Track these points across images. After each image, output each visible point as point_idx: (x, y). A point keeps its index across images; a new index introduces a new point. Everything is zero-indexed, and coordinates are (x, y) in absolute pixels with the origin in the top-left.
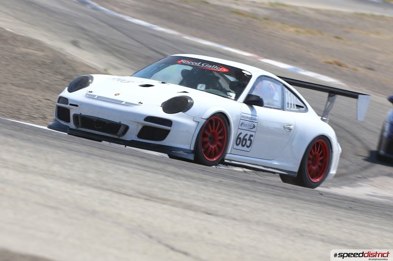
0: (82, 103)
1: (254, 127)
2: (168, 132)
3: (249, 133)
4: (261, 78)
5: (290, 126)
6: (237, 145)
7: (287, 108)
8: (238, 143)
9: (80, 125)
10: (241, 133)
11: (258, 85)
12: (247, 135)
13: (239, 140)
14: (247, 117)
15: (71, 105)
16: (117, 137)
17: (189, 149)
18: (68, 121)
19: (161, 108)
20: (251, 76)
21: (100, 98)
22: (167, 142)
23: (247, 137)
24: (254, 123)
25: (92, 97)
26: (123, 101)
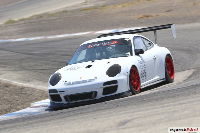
1: (144, 65)
2: (117, 86)
3: (144, 69)
5: (155, 56)
7: (148, 48)
8: (142, 76)
9: (69, 100)
10: (141, 71)
11: (135, 42)
12: (143, 71)
14: (141, 62)
15: (59, 92)
16: (93, 99)
17: (128, 90)
19: (107, 76)
21: (74, 83)
24: (143, 63)
25: (69, 84)
26: (87, 80)
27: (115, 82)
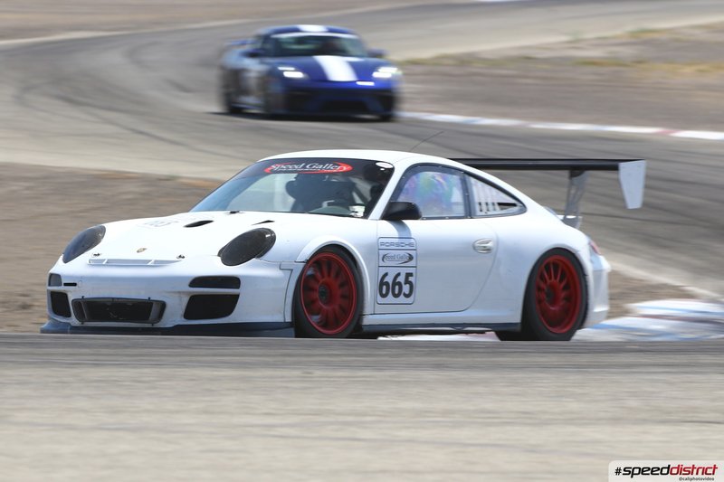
0: (82, 278)
1: (411, 258)
2: (236, 297)
3: (403, 272)
4: (414, 170)
5: (487, 243)
6: (383, 296)
7: (479, 213)
8: (384, 292)
9: (86, 317)
10: (386, 274)
11: (409, 182)
12: (399, 275)
13: (384, 287)
14: (392, 244)
15: (66, 284)
16: (148, 326)
17: (281, 320)
19: (219, 259)
21: (111, 263)
22: (238, 316)
23: (401, 279)
24: (410, 252)
25: (99, 263)
26: (150, 261)
27: (234, 282)
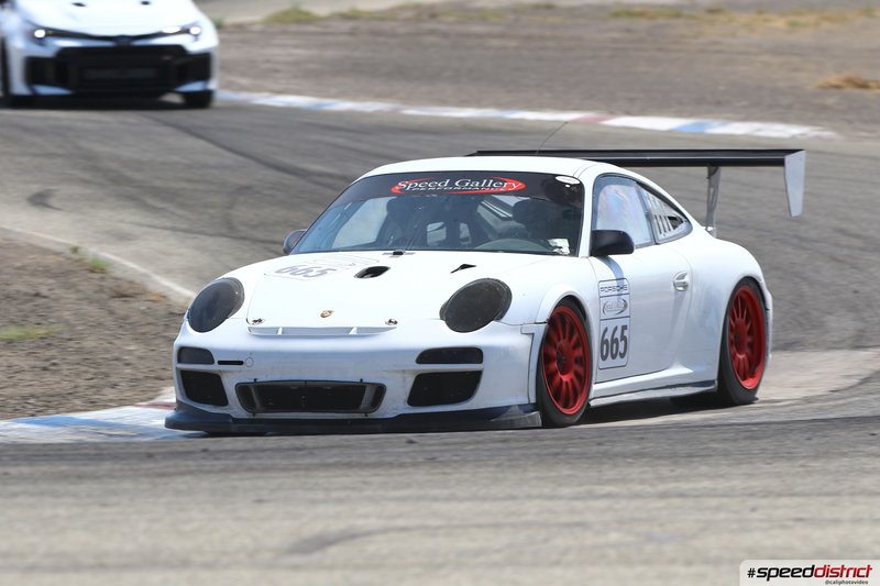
0: (252, 354)
1: (626, 306)
2: (477, 375)
3: (620, 323)
4: (602, 181)
5: (683, 277)
6: (604, 358)
7: (661, 237)
8: (605, 353)
9: (258, 406)
10: (606, 330)
11: (600, 200)
12: (616, 329)
13: (605, 347)
14: (610, 288)
15: (221, 363)
16: (362, 416)
17: (527, 402)
18: (223, 401)
19: (443, 323)
20: (580, 186)
21: (290, 333)
23: (618, 335)
24: (623, 297)
25: (270, 334)
26: (350, 329)
27: (474, 354)
